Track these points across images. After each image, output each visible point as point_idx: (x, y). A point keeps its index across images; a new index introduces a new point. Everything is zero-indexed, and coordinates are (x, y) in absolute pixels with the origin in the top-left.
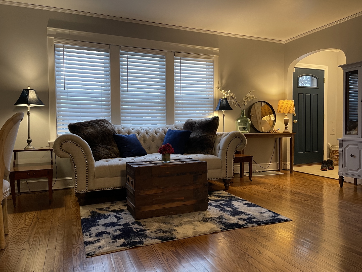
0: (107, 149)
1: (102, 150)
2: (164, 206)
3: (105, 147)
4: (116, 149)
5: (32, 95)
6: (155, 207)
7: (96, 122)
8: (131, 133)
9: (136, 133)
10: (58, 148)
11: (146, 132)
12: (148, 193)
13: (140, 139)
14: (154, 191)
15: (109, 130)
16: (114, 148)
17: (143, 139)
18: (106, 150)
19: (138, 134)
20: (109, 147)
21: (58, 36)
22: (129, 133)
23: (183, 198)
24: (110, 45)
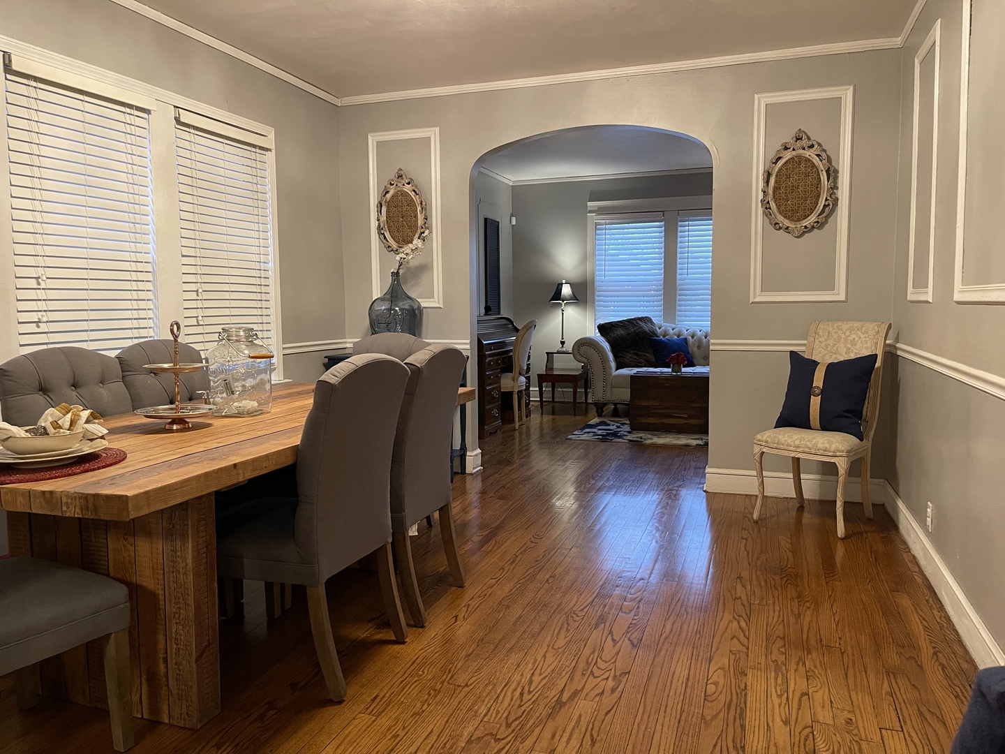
0: (637, 356)
1: (629, 356)
2: (661, 421)
3: (635, 353)
4: (651, 357)
5: (566, 290)
6: (651, 420)
7: (630, 321)
8: (682, 335)
9: (690, 335)
10: (576, 352)
11: (705, 334)
12: (644, 404)
13: (693, 344)
14: (650, 403)
15: (645, 332)
16: (648, 355)
17: (697, 344)
18: (635, 357)
19: (693, 337)
20: (641, 353)
21: (600, 211)
22: (678, 336)
23: (686, 416)
24: (663, 212)
